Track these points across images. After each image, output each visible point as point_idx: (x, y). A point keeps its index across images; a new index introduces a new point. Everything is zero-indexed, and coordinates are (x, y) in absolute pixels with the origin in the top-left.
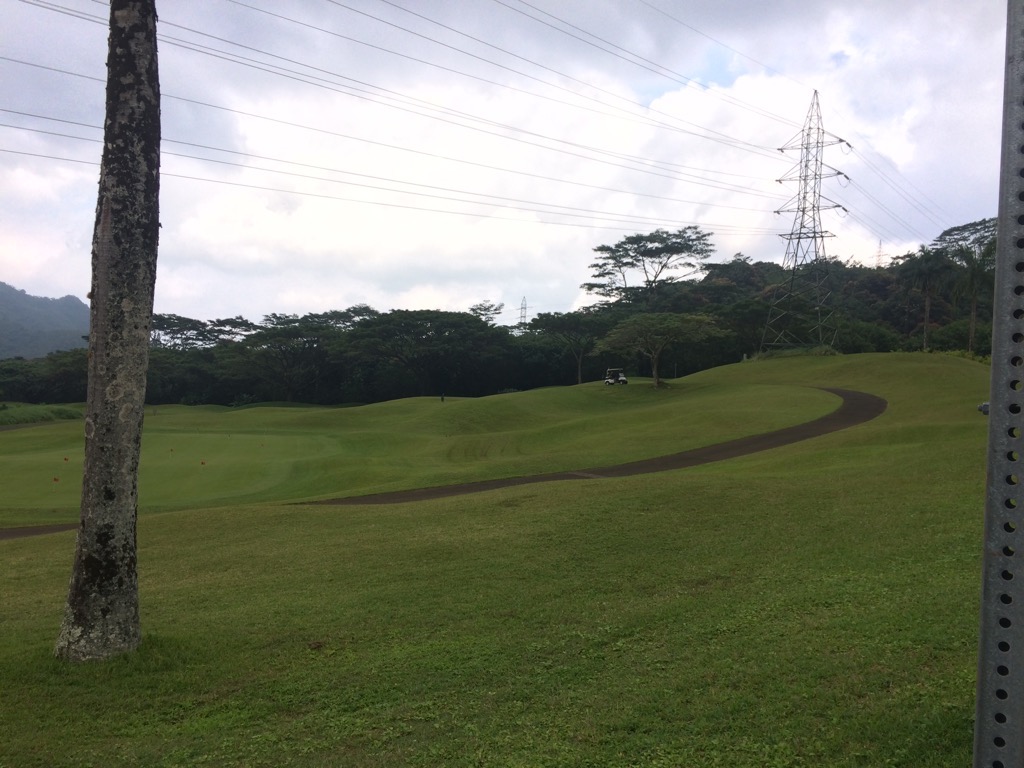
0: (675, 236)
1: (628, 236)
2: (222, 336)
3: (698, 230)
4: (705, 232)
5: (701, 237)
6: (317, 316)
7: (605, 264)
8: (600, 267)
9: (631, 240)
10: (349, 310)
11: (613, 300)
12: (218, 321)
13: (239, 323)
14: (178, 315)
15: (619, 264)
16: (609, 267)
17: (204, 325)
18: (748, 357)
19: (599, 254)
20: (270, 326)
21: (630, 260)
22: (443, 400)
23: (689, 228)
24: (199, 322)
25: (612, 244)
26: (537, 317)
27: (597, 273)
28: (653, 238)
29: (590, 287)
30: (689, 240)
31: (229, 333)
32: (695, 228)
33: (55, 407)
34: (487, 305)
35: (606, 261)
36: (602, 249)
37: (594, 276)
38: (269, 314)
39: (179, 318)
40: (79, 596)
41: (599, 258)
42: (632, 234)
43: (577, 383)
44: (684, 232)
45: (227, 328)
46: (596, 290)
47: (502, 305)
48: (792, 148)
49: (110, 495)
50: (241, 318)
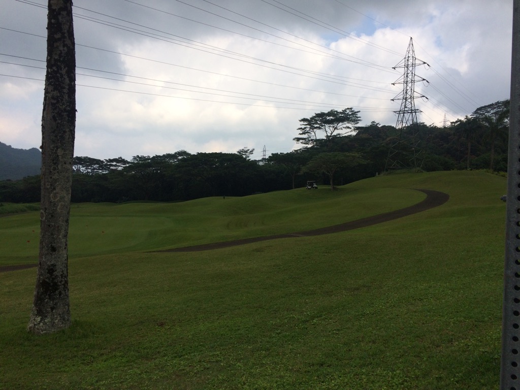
0: (341, 113)
1: (317, 113)
2: (112, 168)
3: (353, 110)
4: (356, 111)
5: (354, 113)
6: (159, 156)
7: (305, 128)
8: (303, 129)
9: (318, 115)
10: (176, 153)
11: (309, 146)
12: (109, 159)
13: (120, 161)
14: (89, 157)
15: (313, 128)
16: (308, 129)
17: (102, 162)
18: (379, 174)
19: (302, 123)
20: (136, 162)
21: (318, 126)
22: (224, 198)
23: (348, 109)
24: (99, 160)
25: (309, 117)
26: (271, 155)
27: (301, 132)
28: (330, 114)
29: (298, 139)
30: (348, 115)
31: (115, 166)
32: (351, 109)
33: (28, 205)
34: (246, 149)
35: (306, 126)
36: (304, 120)
37: (300, 134)
38: (136, 156)
39: (90, 159)
40: (39, 301)
41: (302, 125)
42: (319, 112)
43: (292, 189)
44: (345, 111)
45: (114, 163)
46: (301, 141)
47: (254, 149)
48: (400, 67)
49: (54, 249)
50: (121, 158)
